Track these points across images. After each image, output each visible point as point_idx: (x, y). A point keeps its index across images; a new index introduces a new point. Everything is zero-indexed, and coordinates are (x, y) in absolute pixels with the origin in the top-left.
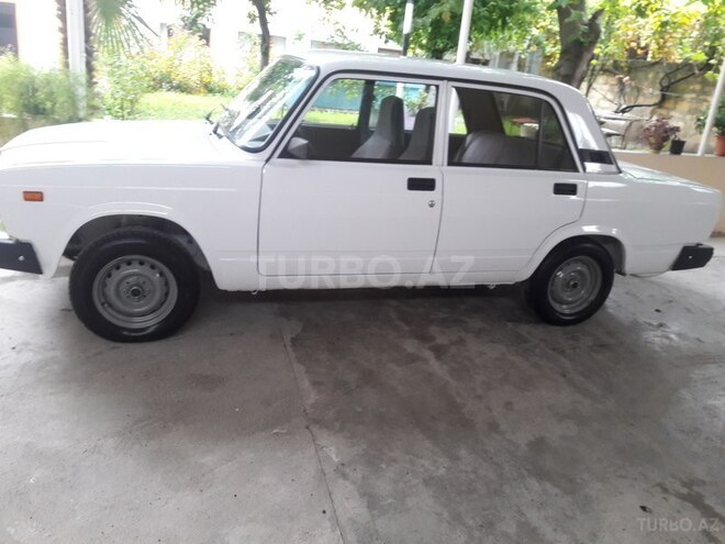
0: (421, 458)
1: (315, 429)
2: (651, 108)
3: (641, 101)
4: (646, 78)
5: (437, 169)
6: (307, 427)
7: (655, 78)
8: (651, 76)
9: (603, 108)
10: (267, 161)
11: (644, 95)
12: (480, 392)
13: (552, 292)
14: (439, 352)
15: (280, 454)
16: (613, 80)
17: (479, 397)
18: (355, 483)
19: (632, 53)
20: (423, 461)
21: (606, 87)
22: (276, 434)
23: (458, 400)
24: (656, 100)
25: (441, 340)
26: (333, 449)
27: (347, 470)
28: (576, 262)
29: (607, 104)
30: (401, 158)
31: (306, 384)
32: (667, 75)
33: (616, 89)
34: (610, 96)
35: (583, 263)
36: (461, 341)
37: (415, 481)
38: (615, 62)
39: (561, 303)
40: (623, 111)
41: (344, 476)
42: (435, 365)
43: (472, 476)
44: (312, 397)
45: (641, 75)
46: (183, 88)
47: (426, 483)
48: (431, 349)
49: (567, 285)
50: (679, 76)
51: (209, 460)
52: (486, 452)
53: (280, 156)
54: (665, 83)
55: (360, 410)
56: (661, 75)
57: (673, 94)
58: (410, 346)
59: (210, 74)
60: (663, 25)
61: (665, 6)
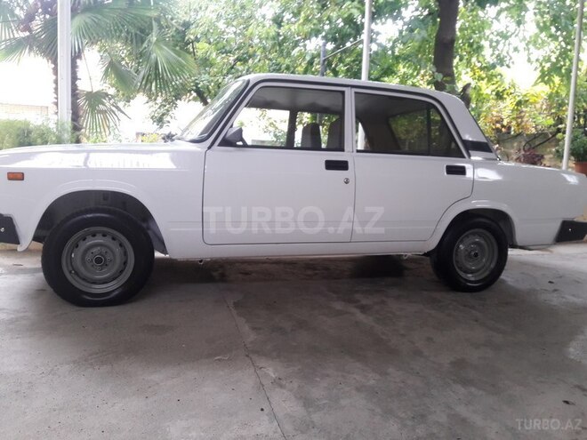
0: (353, 373)
1: (254, 357)
4: (512, 146)
5: (349, 155)
6: (247, 356)
7: (519, 145)
10: (209, 148)
12: (402, 332)
13: (457, 262)
14: (363, 309)
15: (221, 373)
17: (403, 335)
18: (291, 391)
19: (498, 131)
20: (355, 376)
22: (218, 360)
23: (384, 337)
25: (364, 302)
26: (271, 369)
27: (284, 382)
28: (474, 234)
31: (246, 328)
35: (480, 235)
36: (383, 302)
37: (347, 389)
39: (467, 272)
41: (281, 386)
42: (360, 316)
43: (402, 385)
44: (251, 337)
45: (508, 145)
47: (358, 390)
48: (357, 307)
49: (469, 256)
50: (537, 143)
51: (155, 377)
52: (412, 369)
53: (220, 145)
54: (527, 148)
55: (295, 344)
56: (523, 143)
58: (338, 306)
60: (519, 103)
61: (517, 90)
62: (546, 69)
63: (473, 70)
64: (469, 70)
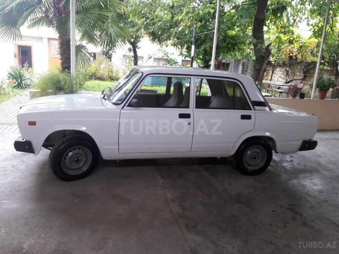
2: (300, 81)
3: (296, 78)
4: (297, 68)
5: (192, 110)
7: (301, 68)
8: (299, 67)
9: (280, 82)
10: (122, 108)
11: (297, 75)
16: (283, 70)
19: (291, 58)
21: (281, 73)
24: (302, 77)
29: (281, 80)
30: (181, 106)
32: (305, 67)
33: (285, 73)
34: (282, 76)
38: (284, 62)
40: (288, 82)
45: (295, 67)
46: (101, 79)
49: (252, 158)
50: (311, 67)
53: (127, 107)
54: (305, 70)
56: (303, 67)
57: (309, 75)
59: (112, 73)
60: (301, 47)
61: (301, 39)
62: (316, 30)
63: (277, 27)
64: (275, 27)
